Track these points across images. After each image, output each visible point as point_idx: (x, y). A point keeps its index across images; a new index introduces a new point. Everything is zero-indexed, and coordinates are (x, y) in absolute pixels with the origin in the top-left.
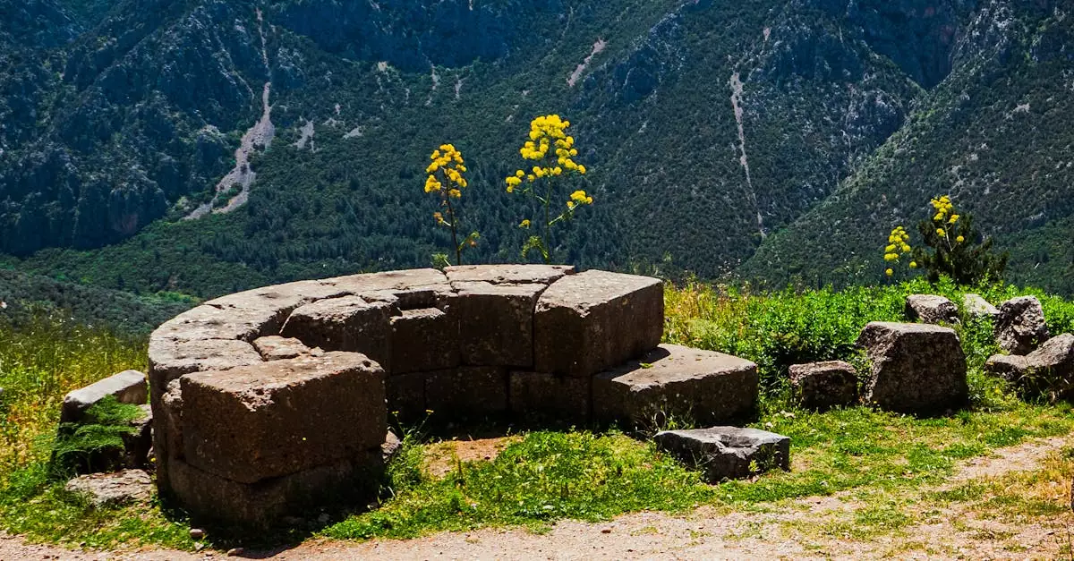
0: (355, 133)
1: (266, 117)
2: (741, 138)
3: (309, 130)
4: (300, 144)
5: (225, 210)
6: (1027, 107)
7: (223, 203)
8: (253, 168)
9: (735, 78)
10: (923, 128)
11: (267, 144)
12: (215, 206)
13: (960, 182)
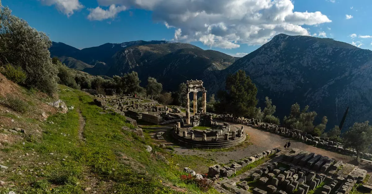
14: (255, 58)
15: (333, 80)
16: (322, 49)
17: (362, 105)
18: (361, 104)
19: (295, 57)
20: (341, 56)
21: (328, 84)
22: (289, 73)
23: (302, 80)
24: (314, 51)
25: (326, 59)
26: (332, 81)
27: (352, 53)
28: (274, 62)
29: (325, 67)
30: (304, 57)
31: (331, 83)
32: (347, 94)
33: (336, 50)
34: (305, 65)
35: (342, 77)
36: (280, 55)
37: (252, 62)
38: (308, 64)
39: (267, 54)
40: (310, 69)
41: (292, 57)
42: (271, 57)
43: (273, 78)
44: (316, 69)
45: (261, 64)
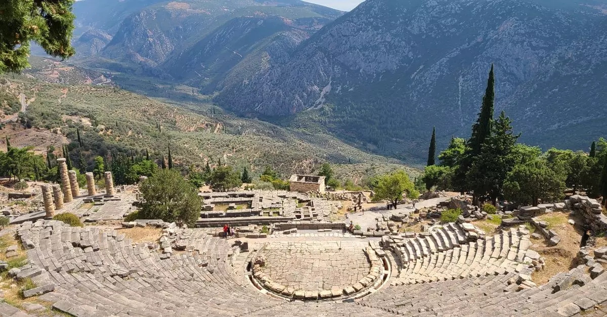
0: (352, 89)
1: (330, 84)
2: (460, 96)
3: (339, 88)
4: (337, 92)
5: (316, 109)
6: (557, 90)
7: (316, 107)
8: (325, 97)
9: (461, 77)
10: (520, 95)
11: (329, 91)
12: (315, 107)
13: (529, 113)
14: (334, 28)
15: (457, 49)
16: (442, 8)
17: (505, 85)
18: (502, 83)
19: (398, 22)
20: (474, 13)
21: (449, 56)
22: (389, 45)
23: (411, 54)
24: (429, 11)
25: (450, 19)
26: (455, 51)
27: (490, 6)
28: (363, 31)
29: (448, 31)
30: (413, 21)
31: (454, 54)
32: (477, 68)
33: (468, 5)
34: (416, 31)
35: (472, 44)
36: (373, 22)
37: (331, 34)
38: (420, 30)
39: (352, 22)
40: (424, 37)
41: (393, 22)
42: (359, 25)
43: (364, 55)
44: (433, 36)
45: (344, 36)
